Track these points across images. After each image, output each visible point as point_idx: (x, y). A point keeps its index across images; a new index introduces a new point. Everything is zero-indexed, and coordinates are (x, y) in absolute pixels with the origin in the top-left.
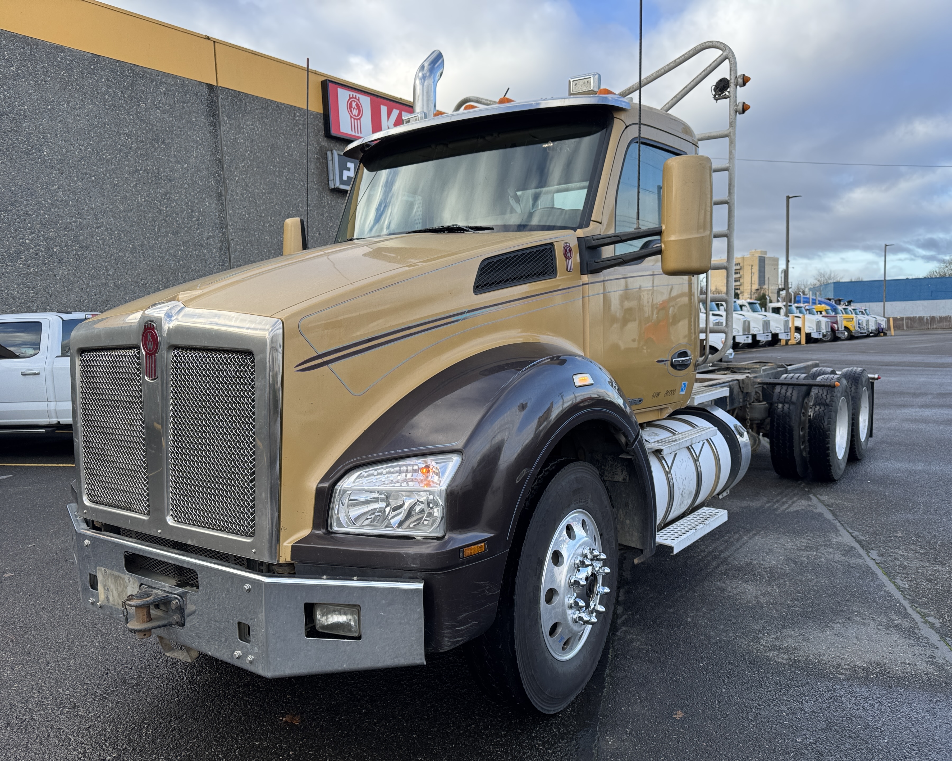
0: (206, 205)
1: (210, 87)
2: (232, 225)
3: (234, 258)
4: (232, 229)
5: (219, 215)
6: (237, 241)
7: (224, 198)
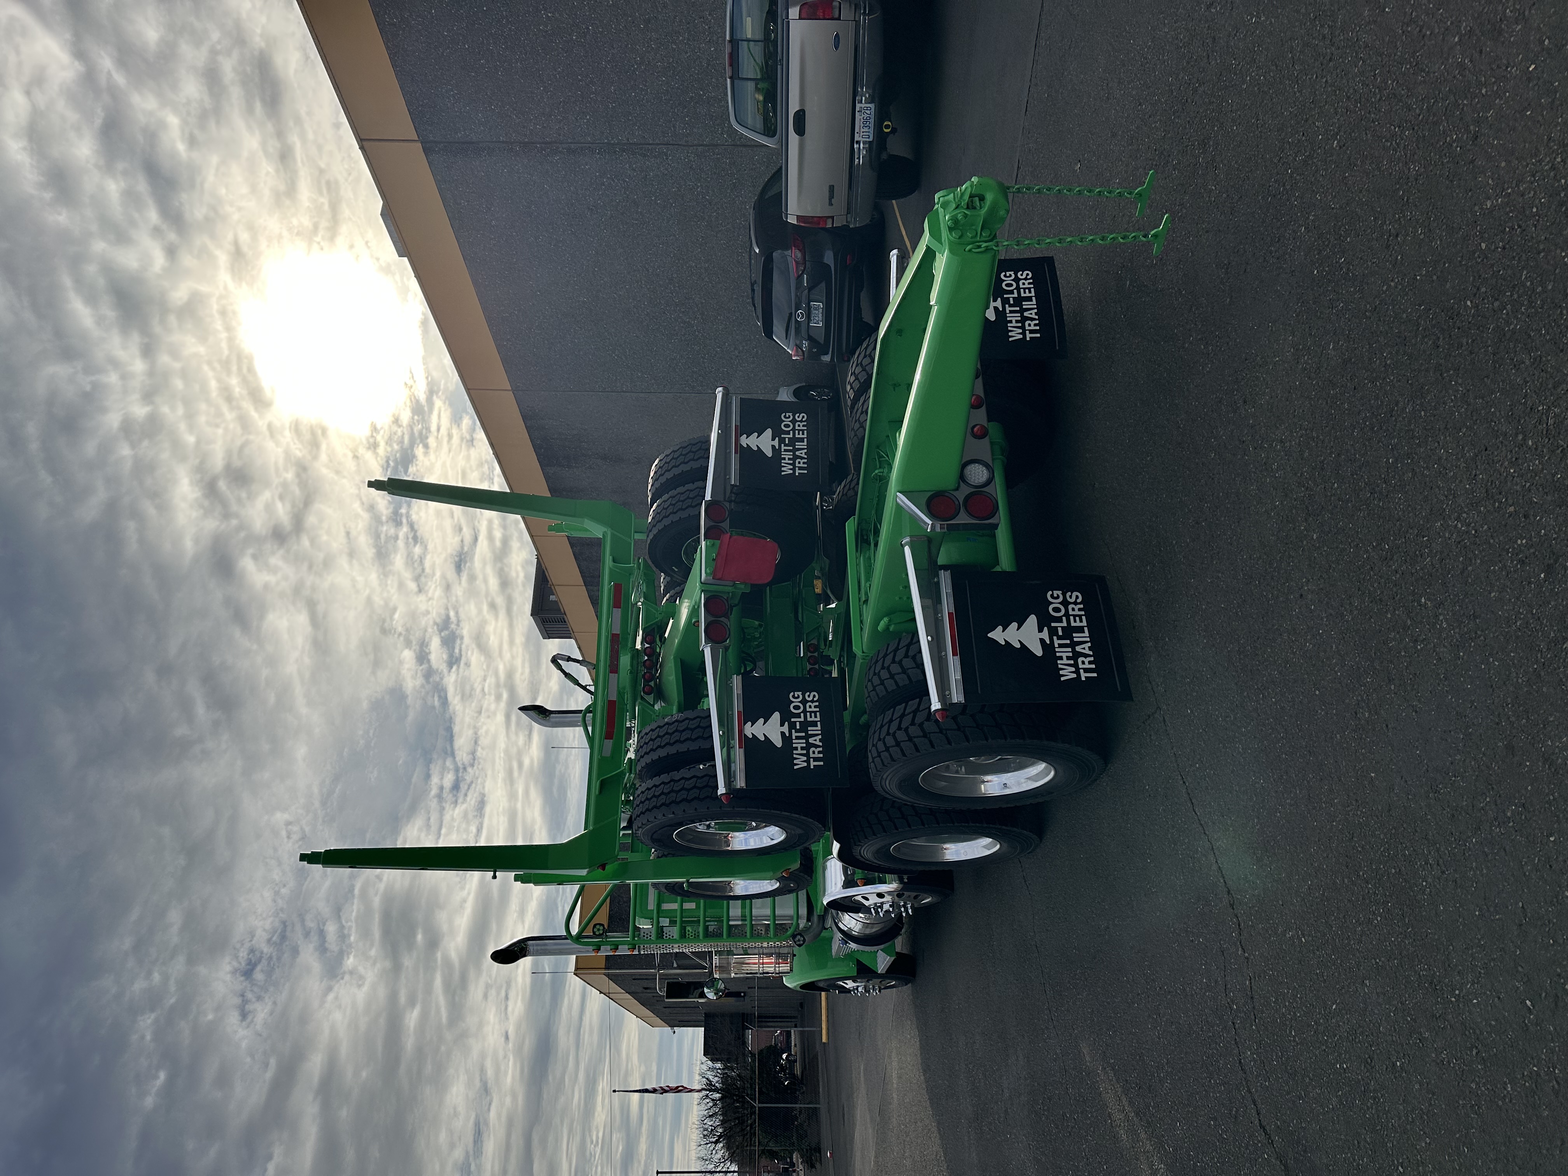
0: (589, 169)
1: (427, 151)
2: (607, 138)
3: (653, 140)
4: (613, 139)
5: (598, 153)
6: (629, 133)
7: (572, 146)
